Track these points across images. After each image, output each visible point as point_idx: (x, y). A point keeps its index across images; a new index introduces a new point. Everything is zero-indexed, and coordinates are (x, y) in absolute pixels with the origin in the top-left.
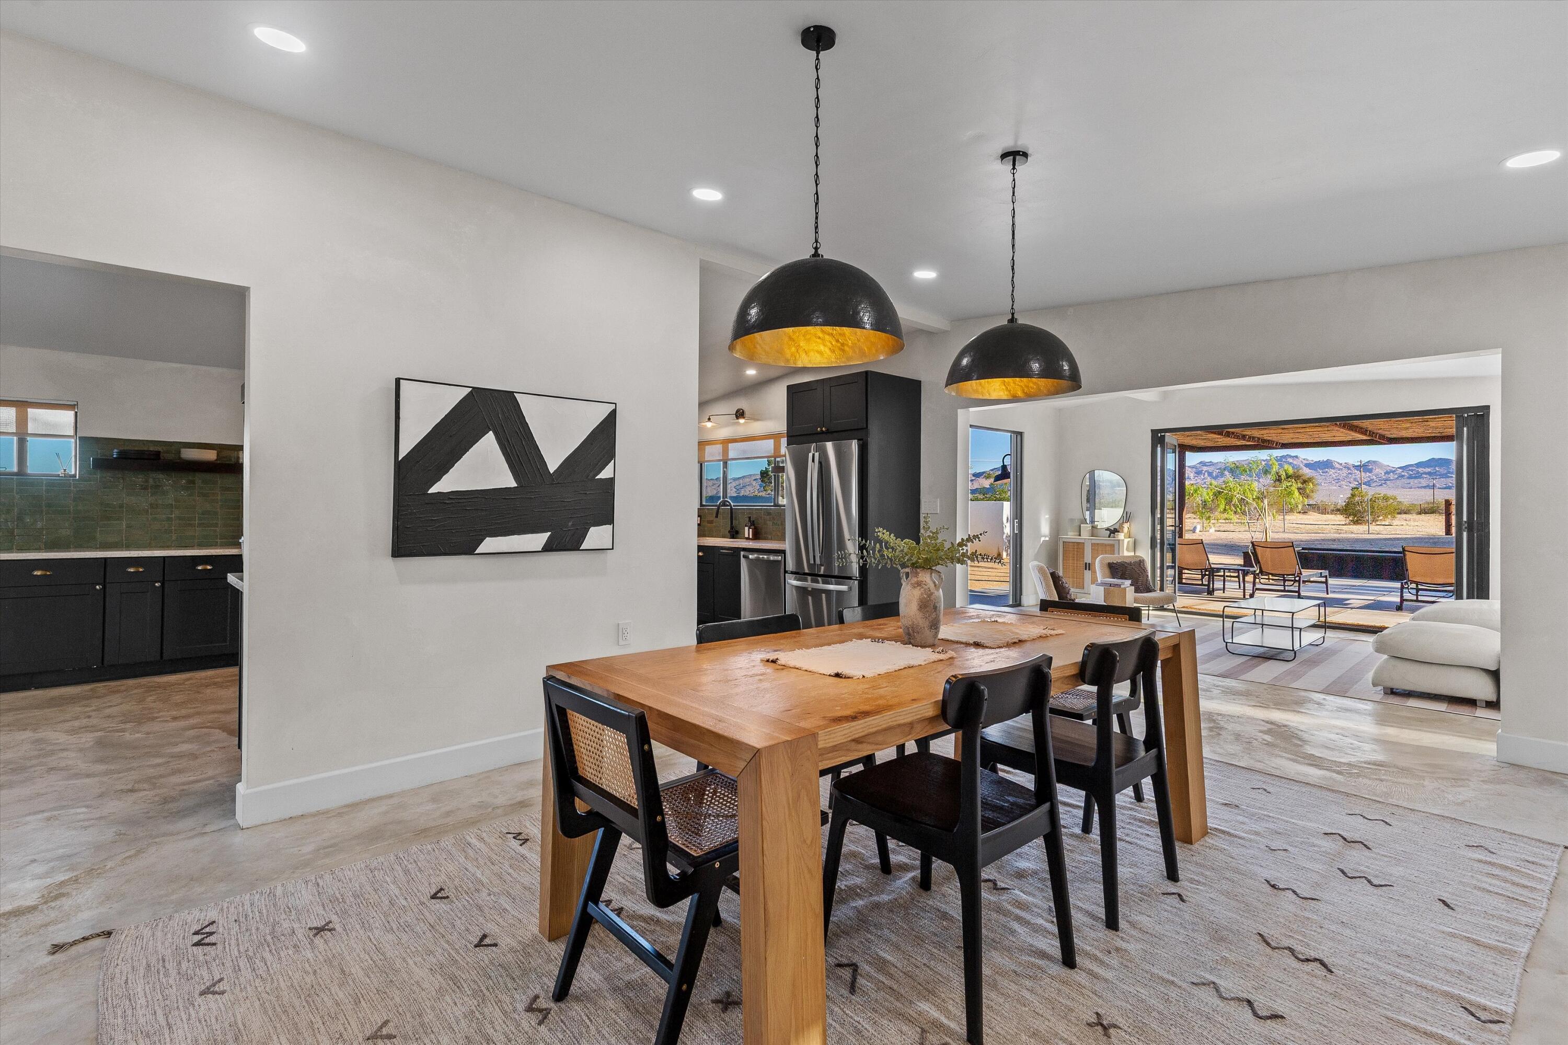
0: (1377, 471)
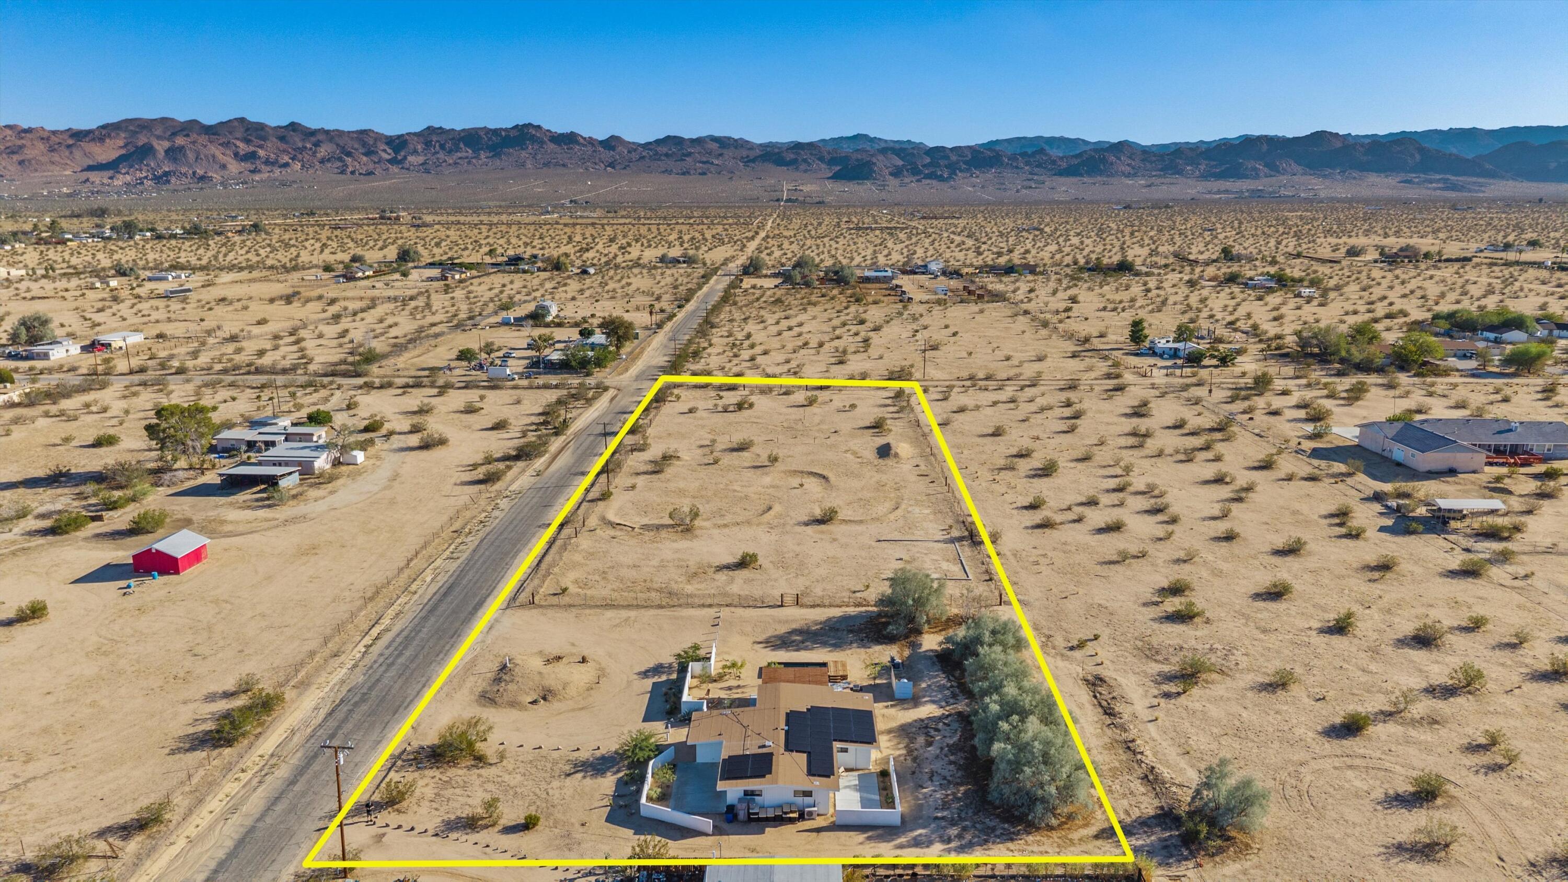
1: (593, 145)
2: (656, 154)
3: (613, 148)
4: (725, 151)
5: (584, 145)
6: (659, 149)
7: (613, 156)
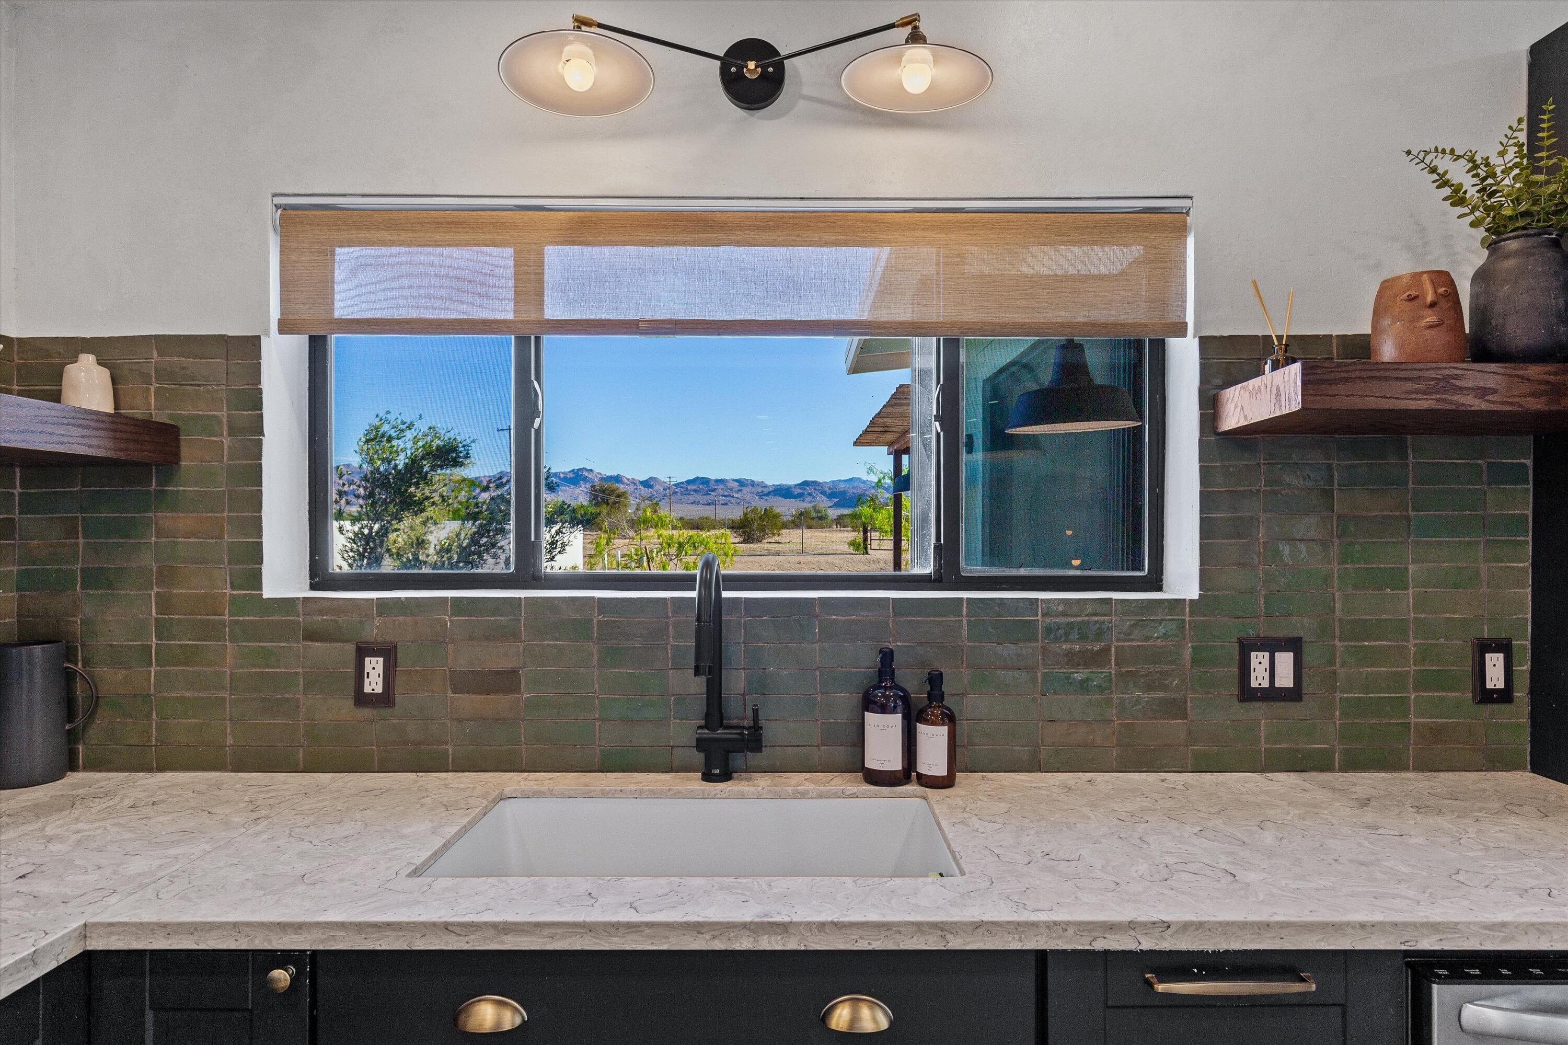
0: (657, 487)
1: (635, 484)
2: (687, 490)
3: (651, 487)
4: (744, 489)
5: (627, 485)
6: (689, 487)
7: (651, 492)
